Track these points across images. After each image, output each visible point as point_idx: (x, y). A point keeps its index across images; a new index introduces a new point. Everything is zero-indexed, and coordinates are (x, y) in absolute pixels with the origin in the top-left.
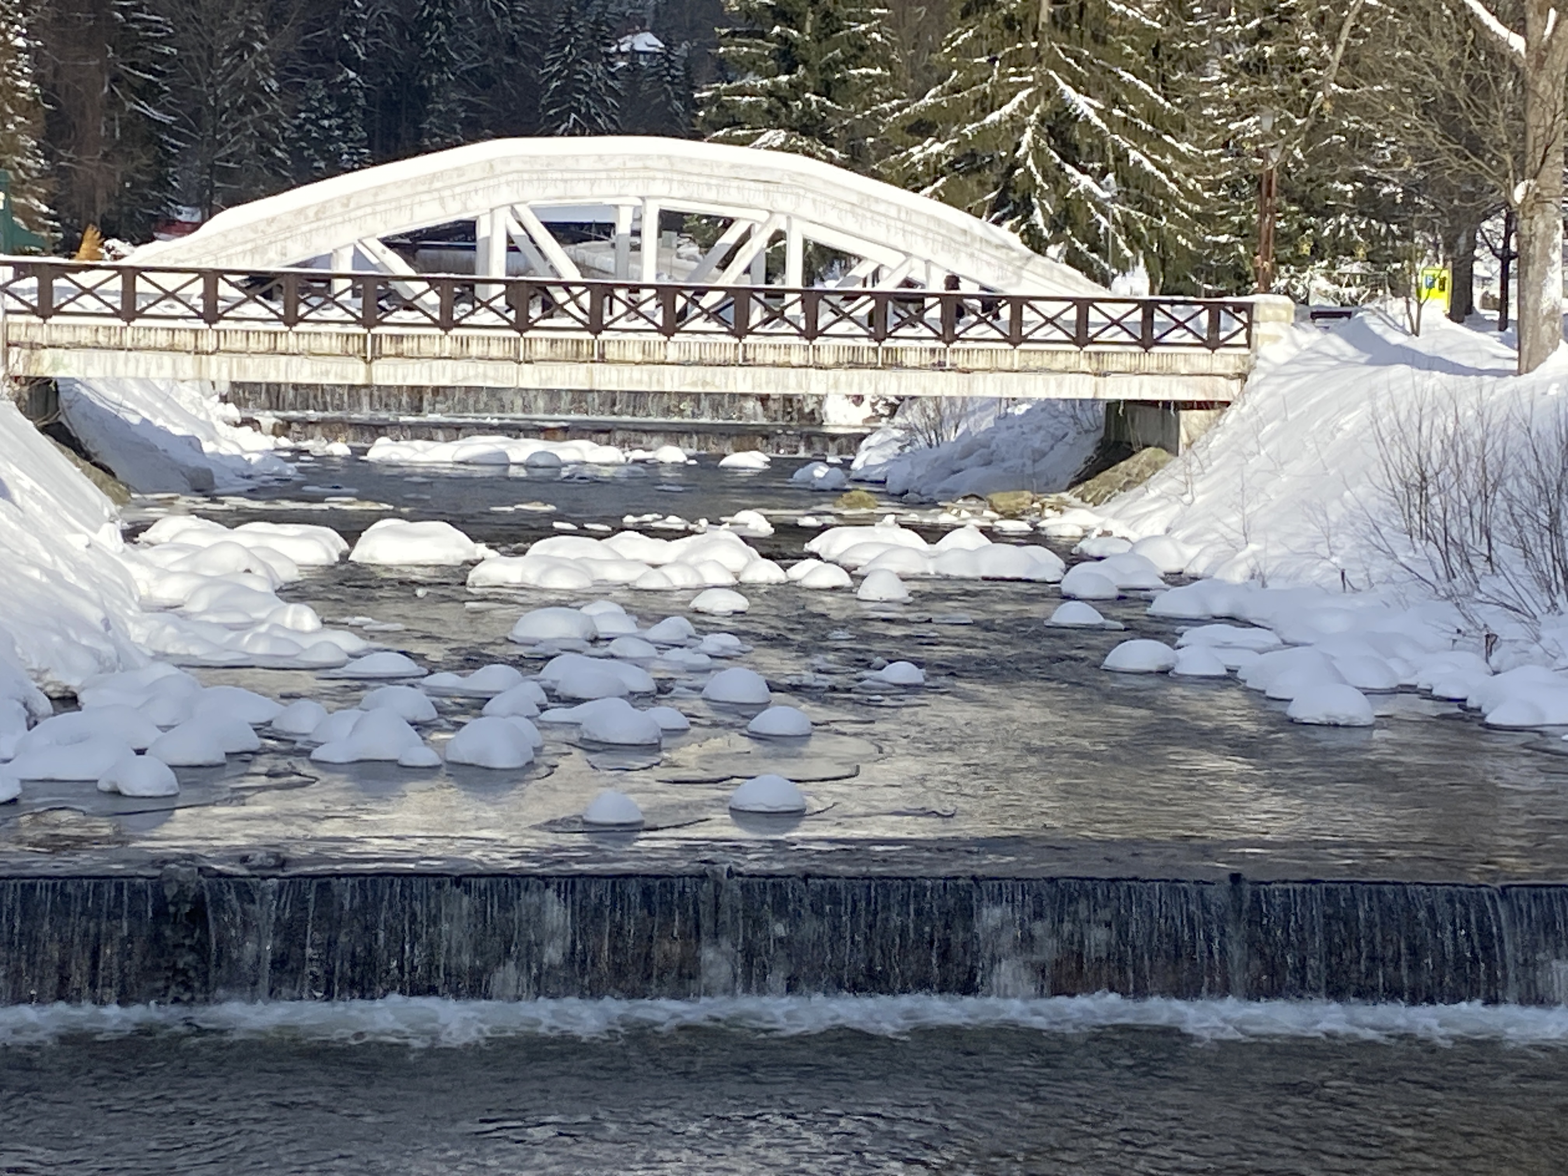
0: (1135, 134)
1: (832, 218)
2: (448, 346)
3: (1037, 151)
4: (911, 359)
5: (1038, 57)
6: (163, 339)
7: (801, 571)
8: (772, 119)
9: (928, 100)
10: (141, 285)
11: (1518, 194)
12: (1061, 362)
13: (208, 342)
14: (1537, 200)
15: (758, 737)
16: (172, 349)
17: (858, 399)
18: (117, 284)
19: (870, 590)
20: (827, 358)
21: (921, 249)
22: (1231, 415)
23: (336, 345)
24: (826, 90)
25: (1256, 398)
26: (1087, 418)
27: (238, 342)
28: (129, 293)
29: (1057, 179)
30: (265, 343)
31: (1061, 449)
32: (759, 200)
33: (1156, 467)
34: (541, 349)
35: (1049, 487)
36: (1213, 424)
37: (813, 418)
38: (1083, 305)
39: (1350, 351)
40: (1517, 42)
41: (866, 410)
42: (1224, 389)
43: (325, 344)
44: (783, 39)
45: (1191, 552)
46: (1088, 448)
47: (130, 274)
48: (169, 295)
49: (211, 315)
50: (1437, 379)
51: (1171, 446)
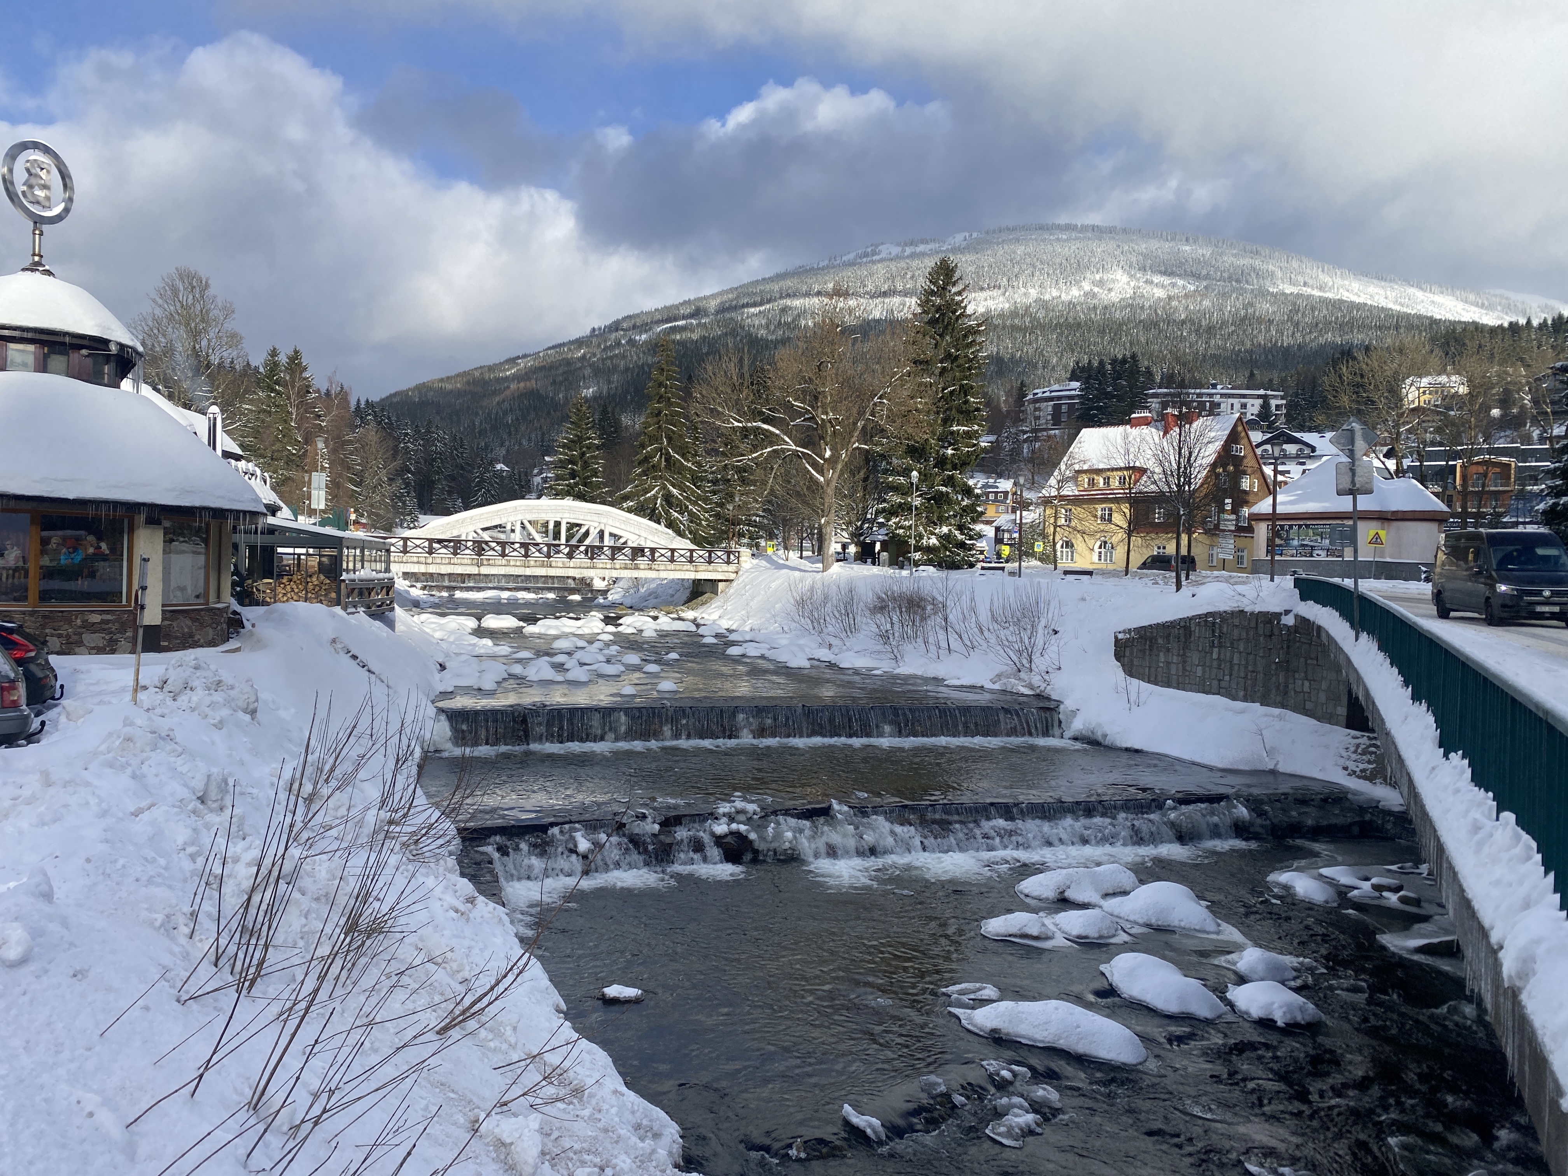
0: (690, 500)
1: (618, 525)
2: (504, 562)
3: (662, 505)
4: (642, 567)
5: (661, 477)
6: (415, 560)
7: (620, 629)
8: (568, 494)
9: (628, 489)
10: (409, 543)
11: (823, 521)
12: (685, 568)
13: (430, 560)
14: (828, 523)
15: (645, 673)
16: (418, 563)
17: (604, 579)
18: (401, 543)
19: (645, 634)
20: (618, 566)
21: (644, 534)
22: (735, 584)
23: (469, 562)
24: (585, 485)
25: (741, 579)
26: (686, 584)
27: (439, 561)
28: (405, 546)
29: (667, 513)
30: (447, 561)
31: (679, 594)
32: (596, 519)
33: (711, 599)
34: (532, 563)
35: (676, 605)
36: (727, 587)
37: (589, 585)
38: (692, 551)
39: (768, 565)
40: (822, 479)
41: (606, 583)
42: (732, 576)
43: (466, 561)
44: (572, 469)
45: (731, 623)
46: (687, 593)
47: (405, 540)
48: (417, 546)
49: (430, 553)
50: (797, 574)
51: (716, 593)
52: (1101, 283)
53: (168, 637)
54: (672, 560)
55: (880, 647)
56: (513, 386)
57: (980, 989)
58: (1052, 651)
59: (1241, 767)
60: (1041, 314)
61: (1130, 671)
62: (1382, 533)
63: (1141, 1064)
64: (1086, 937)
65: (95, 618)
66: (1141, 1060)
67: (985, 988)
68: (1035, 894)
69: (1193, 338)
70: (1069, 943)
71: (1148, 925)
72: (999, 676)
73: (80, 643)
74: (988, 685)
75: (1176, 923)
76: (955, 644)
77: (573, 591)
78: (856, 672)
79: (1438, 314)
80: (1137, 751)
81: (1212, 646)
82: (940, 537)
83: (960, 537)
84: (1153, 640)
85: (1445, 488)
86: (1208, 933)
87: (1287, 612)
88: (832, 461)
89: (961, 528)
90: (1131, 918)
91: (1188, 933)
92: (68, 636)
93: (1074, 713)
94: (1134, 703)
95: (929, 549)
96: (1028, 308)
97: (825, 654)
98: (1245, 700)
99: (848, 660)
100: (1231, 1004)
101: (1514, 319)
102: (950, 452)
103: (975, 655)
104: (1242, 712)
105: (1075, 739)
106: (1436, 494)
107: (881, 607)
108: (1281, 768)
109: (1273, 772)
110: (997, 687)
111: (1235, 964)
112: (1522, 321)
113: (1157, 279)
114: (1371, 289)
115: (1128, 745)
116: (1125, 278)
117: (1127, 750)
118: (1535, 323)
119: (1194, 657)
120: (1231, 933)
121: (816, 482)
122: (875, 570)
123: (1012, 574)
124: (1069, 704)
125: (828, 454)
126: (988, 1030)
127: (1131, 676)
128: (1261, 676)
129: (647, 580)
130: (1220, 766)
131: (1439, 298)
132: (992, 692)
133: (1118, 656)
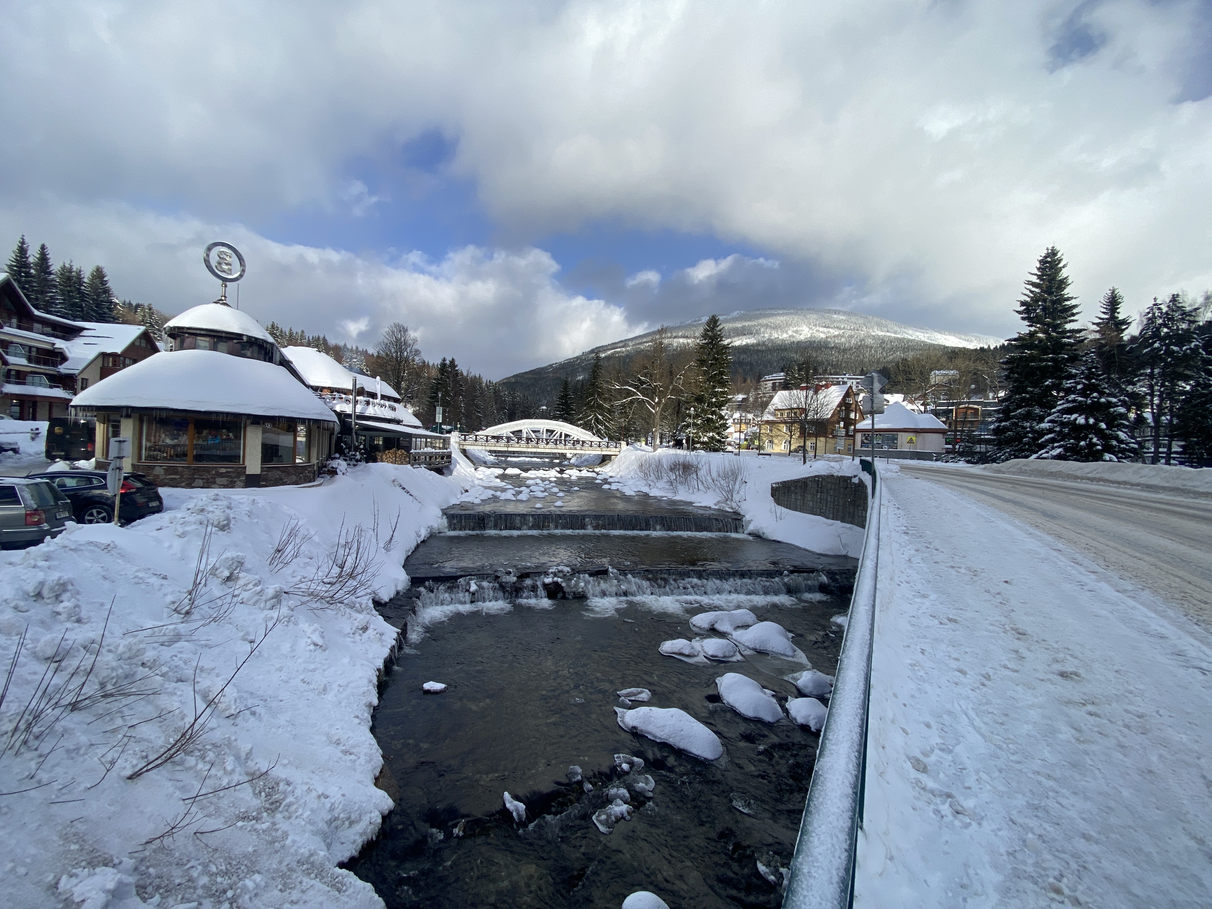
0: (607, 421)
1: (568, 430)
2: (518, 446)
3: (594, 423)
4: (578, 449)
5: (594, 411)
6: (480, 444)
7: (563, 475)
9: (580, 416)
11: (653, 430)
12: (597, 449)
13: (486, 445)
14: (656, 431)
16: (481, 446)
17: (571, 454)
18: (474, 437)
20: (567, 448)
21: (579, 435)
22: (618, 457)
25: (621, 454)
27: (490, 445)
29: (597, 426)
30: (494, 445)
31: (597, 460)
32: (559, 428)
33: (609, 463)
34: (530, 446)
35: (595, 465)
36: (616, 458)
37: (565, 456)
39: (633, 449)
40: (654, 411)
42: (617, 453)
43: (502, 445)
45: (613, 474)
46: (600, 460)
47: (476, 436)
48: (481, 438)
49: (487, 441)
50: (644, 453)
51: (610, 460)
52: (796, 332)
53: (265, 480)
54: (591, 446)
55: (667, 487)
56: (551, 375)
57: (640, 693)
58: (742, 493)
59: (829, 553)
60: (770, 345)
61: (778, 502)
62: (914, 439)
63: (716, 759)
64: (716, 656)
65: (223, 470)
66: (717, 757)
67: (643, 692)
68: (698, 625)
69: (837, 354)
70: (706, 660)
71: (754, 649)
72: (718, 502)
73: (214, 483)
74: (713, 507)
75: (770, 649)
76: (701, 487)
77: (557, 458)
78: (655, 498)
79: (947, 344)
80: (779, 542)
81: (817, 492)
82: (708, 438)
83: (718, 438)
84: (789, 488)
85: (948, 418)
86: (787, 656)
87: (855, 476)
88: (658, 404)
89: (718, 434)
90: (746, 644)
91: (776, 656)
92: (208, 479)
93: (750, 522)
94: (780, 518)
95: (703, 443)
96: (764, 342)
97: (645, 489)
98: (833, 519)
99: (654, 493)
100: (786, 711)
101: (982, 346)
102: (714, 400)
103: (710, 492)
104: (832, 525)
105: (750, 534)
106: (943, 422)
107: (673, 468)
108: (850, 555)
109: (845, 557)
110: (717, 507)
111: (796, 679)
112: (986, 347)
113: (821, 329)
114: (918, 333)
115: (775, 538)
116: (807, 329)
117: (774, 541)
118: (992, 348)
119: (809, 497)
120: (802, 657)
121: (651, 412)
122: (680, 452)
123: (736, 454)
124: (748, 517)
125: (657, 400)
126: (630, 727)
127: (778, 504)
128: (841, 508)
129: (585, 455)
130: (818, 552)
131: (948, 337)
132: (715, 510)
133: (773, 495)
